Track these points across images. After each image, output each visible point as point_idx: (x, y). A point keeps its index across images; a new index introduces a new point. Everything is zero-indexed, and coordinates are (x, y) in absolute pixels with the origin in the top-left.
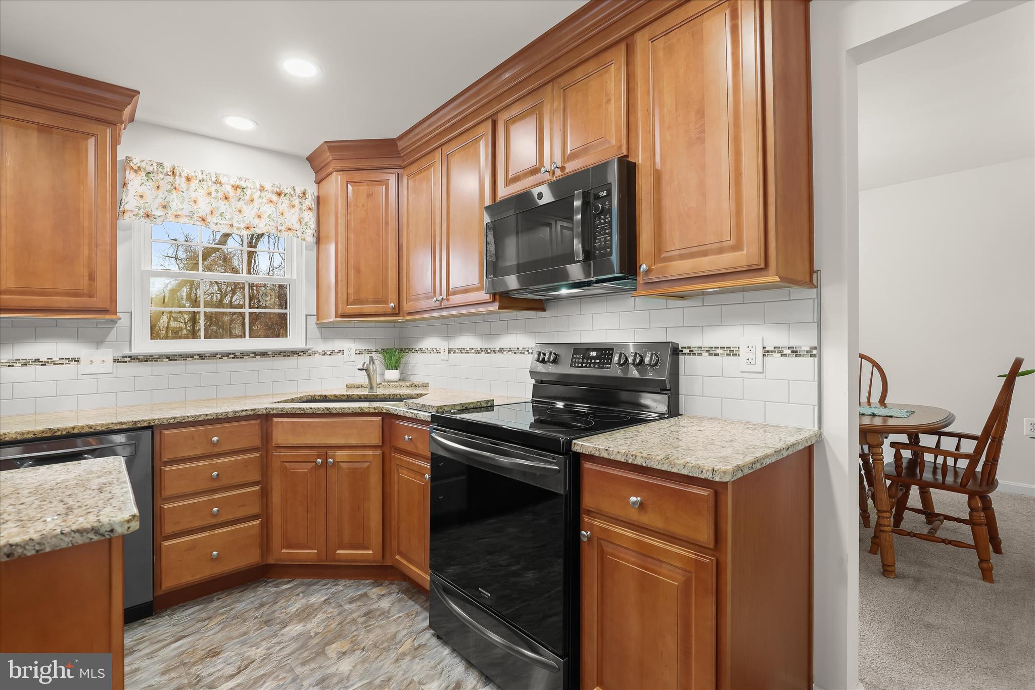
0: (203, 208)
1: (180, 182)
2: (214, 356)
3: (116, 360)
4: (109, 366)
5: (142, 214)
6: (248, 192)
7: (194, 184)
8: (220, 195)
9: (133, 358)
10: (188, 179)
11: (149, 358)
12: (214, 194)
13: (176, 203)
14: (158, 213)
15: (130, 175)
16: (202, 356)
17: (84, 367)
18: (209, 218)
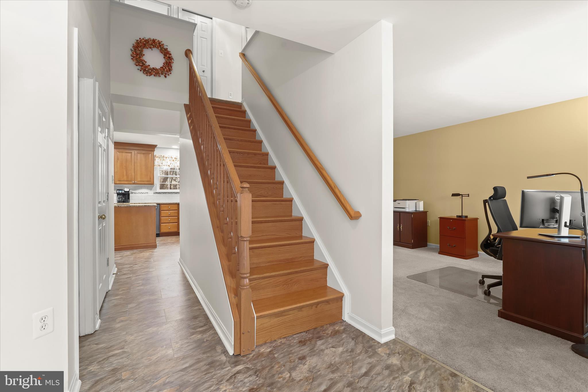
0: (169, 164)
1: (165, 158)
2: (171, 193)
3: (154, 193)
4: (153, 194)
5: (158, 165)
6: (178, 159)
7: (167, 158)
8: (172, 160)
9: (157, 193)
10: (166, 158)
11: (159, 193)
12: (171, 160)
13: (164, 162)
14: (161, 165)
15: (156, 158)
16: (169, 193)
17: (149, 194)
18: (170, 165)
